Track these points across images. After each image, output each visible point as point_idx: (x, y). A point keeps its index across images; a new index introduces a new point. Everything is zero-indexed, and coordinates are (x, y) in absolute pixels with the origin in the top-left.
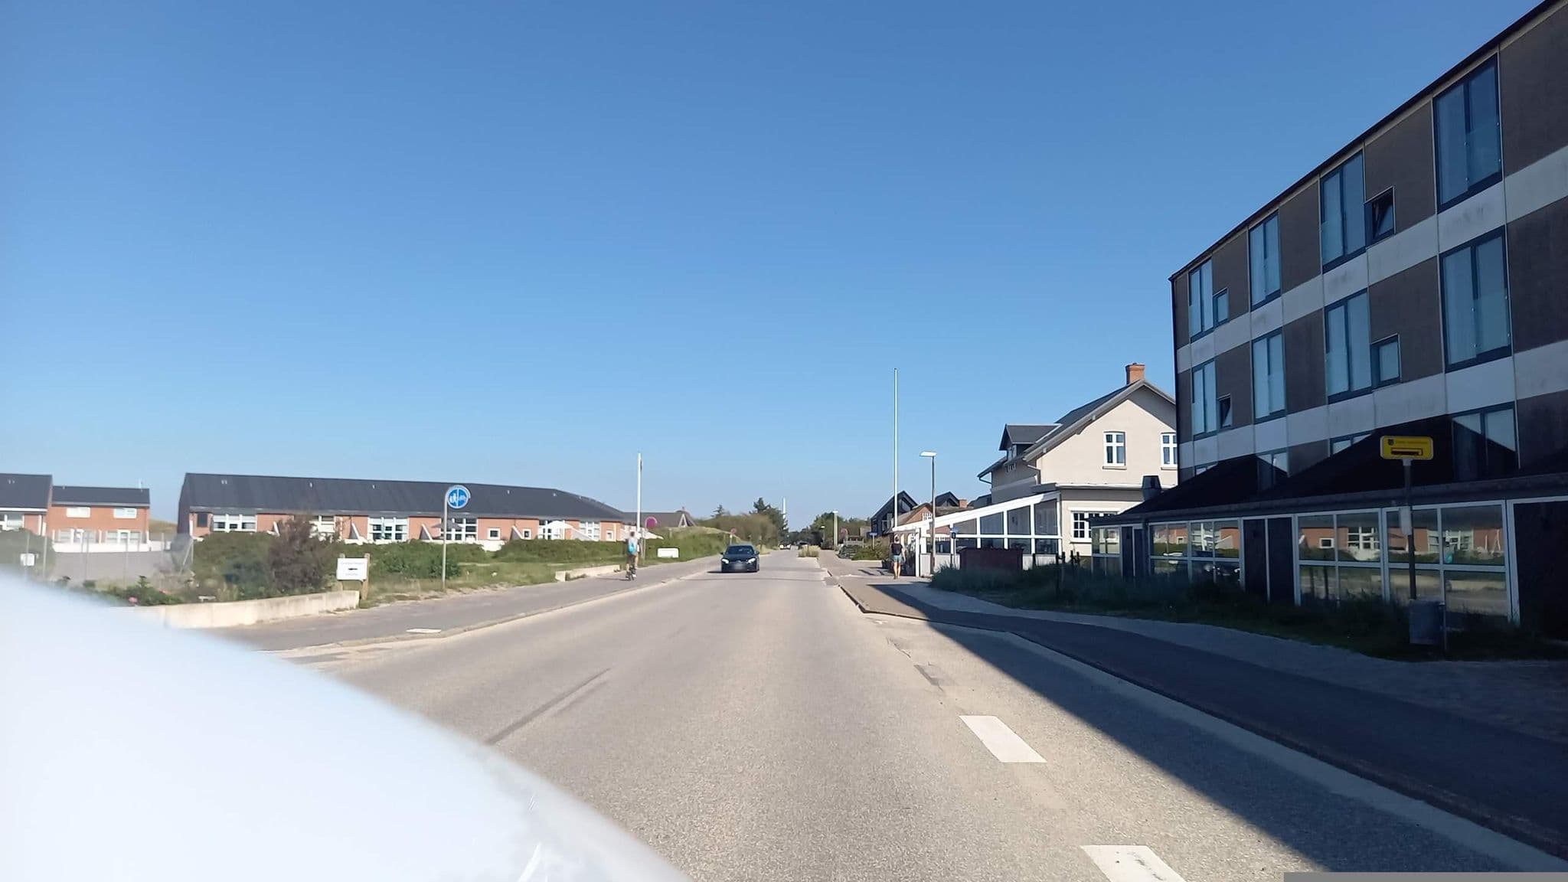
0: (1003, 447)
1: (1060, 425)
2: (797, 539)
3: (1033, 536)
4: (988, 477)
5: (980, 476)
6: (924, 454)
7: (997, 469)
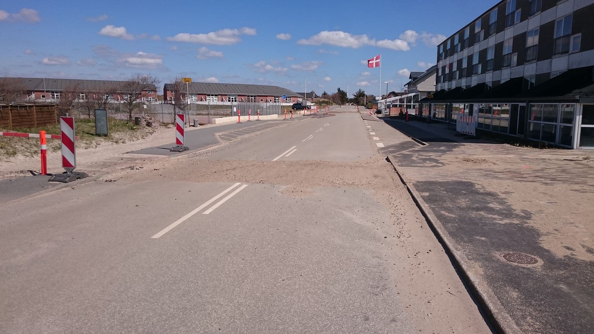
0: (410, 78)
1: (426, 72)
2: (350, 101)
3: (412, 104)
4: (407, 86)
5: (405, 86)
6: (385, 82)
7: (409, 84)
